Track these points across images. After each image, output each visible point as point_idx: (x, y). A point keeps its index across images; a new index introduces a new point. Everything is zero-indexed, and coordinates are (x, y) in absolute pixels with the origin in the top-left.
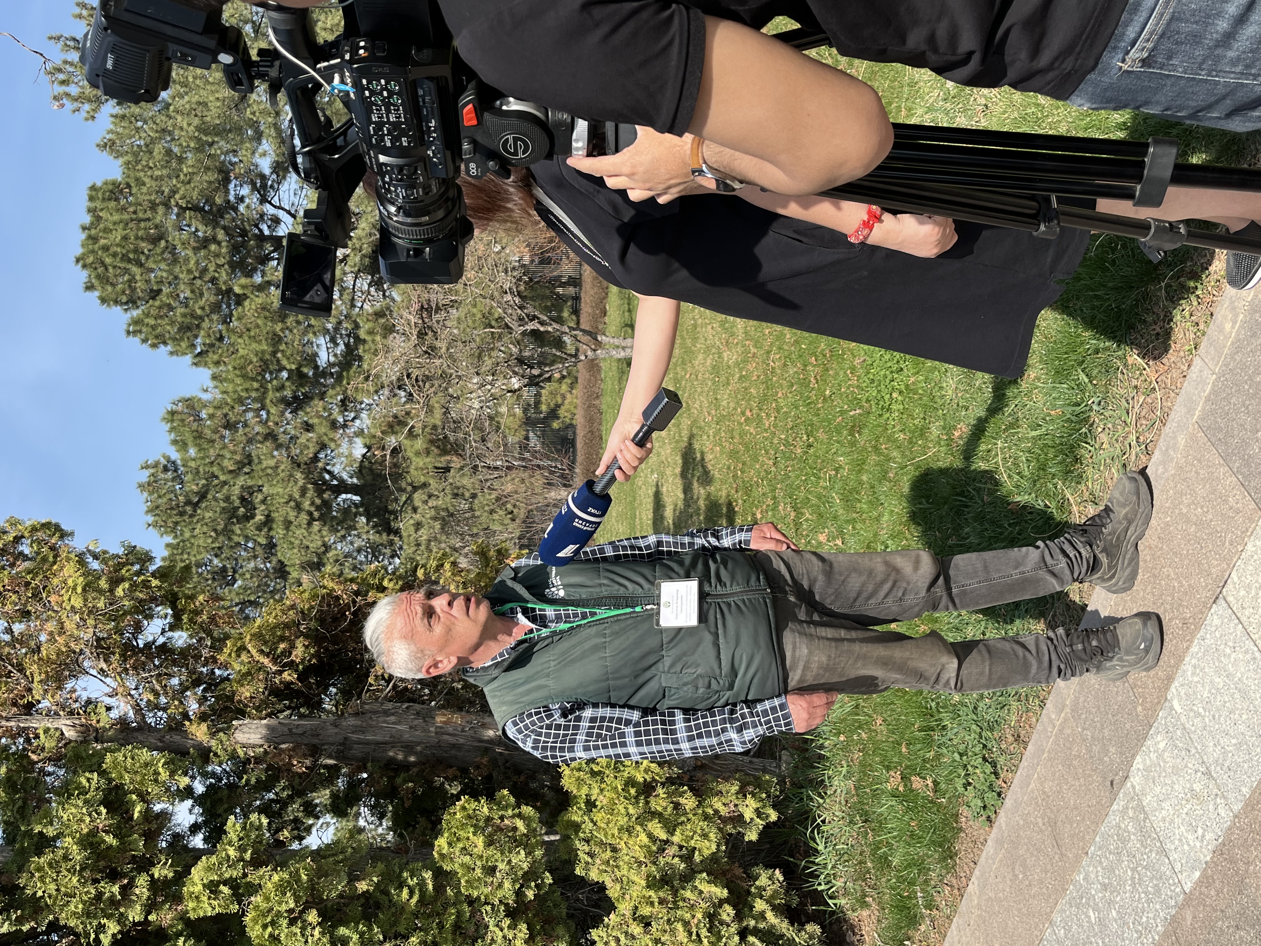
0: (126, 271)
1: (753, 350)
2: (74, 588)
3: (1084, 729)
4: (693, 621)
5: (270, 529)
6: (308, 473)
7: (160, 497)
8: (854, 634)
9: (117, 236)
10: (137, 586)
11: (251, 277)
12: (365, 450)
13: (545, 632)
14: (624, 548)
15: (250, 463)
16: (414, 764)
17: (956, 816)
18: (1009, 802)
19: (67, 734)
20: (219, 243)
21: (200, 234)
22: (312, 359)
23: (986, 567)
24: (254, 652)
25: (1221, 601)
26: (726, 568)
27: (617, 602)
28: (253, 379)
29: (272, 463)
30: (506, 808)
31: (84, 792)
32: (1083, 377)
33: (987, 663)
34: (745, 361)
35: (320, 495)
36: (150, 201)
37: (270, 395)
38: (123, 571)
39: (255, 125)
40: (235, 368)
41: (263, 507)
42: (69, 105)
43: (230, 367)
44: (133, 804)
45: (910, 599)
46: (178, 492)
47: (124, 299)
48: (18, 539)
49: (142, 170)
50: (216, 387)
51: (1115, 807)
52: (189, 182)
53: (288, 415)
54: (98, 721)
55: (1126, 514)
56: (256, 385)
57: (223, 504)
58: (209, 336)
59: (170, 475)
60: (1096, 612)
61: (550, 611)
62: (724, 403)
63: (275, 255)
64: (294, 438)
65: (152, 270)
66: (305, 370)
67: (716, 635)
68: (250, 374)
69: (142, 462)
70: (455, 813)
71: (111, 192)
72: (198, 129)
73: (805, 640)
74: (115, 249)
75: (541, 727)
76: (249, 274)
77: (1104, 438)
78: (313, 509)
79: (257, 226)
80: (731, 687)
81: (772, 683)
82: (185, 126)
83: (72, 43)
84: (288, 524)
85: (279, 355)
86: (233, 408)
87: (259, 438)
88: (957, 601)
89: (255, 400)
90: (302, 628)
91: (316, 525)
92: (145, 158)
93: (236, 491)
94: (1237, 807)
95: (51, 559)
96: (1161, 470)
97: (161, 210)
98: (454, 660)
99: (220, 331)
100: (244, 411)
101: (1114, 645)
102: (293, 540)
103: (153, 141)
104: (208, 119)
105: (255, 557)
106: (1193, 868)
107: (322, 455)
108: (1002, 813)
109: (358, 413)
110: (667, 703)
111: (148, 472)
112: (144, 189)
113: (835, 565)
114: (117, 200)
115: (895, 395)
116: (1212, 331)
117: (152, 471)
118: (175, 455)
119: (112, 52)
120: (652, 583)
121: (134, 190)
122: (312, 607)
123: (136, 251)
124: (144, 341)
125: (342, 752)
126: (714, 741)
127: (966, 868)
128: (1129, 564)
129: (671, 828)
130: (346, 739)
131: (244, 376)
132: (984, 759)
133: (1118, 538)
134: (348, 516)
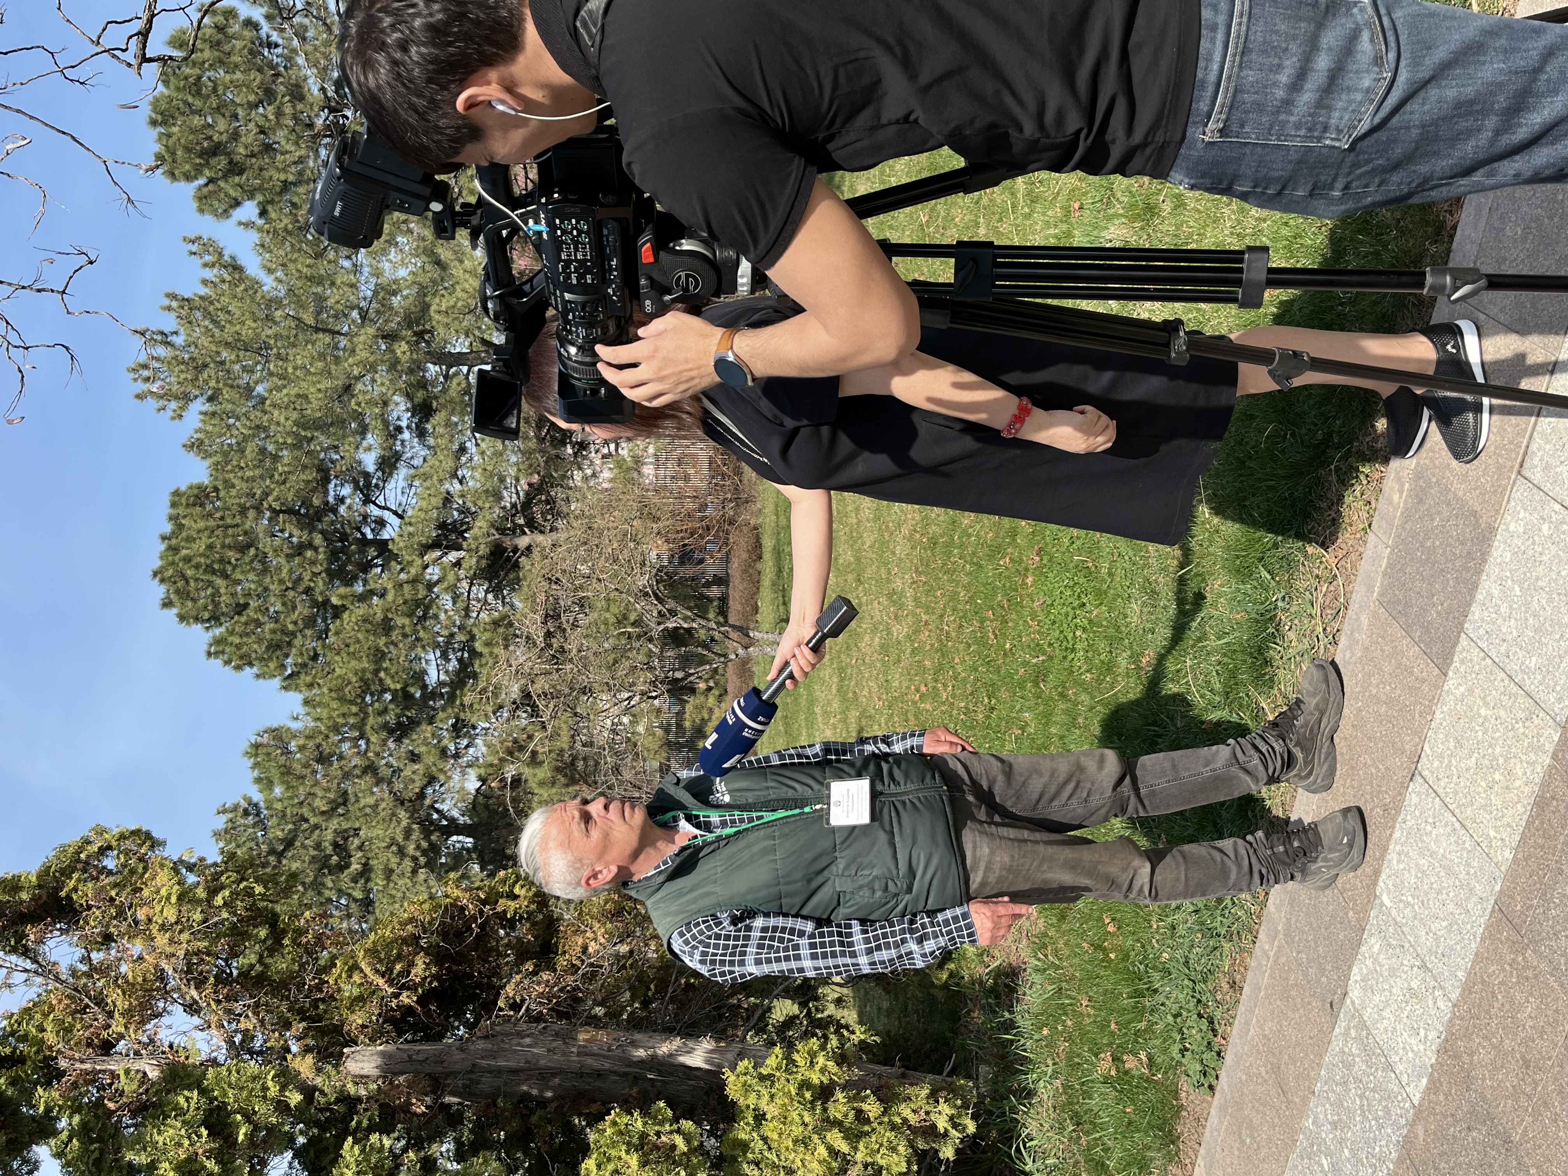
0: (210, 583)
1: (924, 617)
2: (168, 898)
3: (1298, 952)
4: (865, 819)
5: (368, 880)
6: (413, 814)
7: (238, 846)
8: (1038, 836)
9: (201, 546)
10: (238, 894)
11: (352, 585)
12: (479, 784)
13: (710, 837)
14: (791, 756)
15: (345, 803)
16: (551, 1100)
17: (1176, 1094)
18: (1229, 1057)
19: (150, 1075)
20: (316, 549)
21: (295, 540)
22: (419, 677)
23: (1174, 766)
24: (368, 970)
25: (1417, 777)
26: (899, 767)
27: (786, 804)
28: (351, 702)
29: (371, 801)
30: (661, 1123)
31: (181, 1112)
32: (1264, 574)
33: (1183, 868)
34: (917, 632)
35: (427, 837)
36: (239, 505)
37: (371, 721)
38: (223, 878)
39: (358, 416)
40: (331, 690)
41: (360, 854)
42: (152, 403)
43: (325, 690)
44: (238, 1126)
45: (1096, 800)
46: (261, 840)
47: (206, 615)
48: (103, 851)
49: (231, 471)
50: (308, 714)
51: (1337, 1030)
52: (284, 482)
53: (391, 744)
54: (187, 1058)
55: (1317, 704)
56: (354, 709)
57: (313, 852)
58: (302, 654)
59: (251, 820)
60: (1300, 820)
61: (715, 818)
62: (896, 684)
63: (379, 561)
64: (397, 771)
65: (238, 582)
66: (412, 690)
67: (892, 833)
68: (348, 697)
69: (218, 805)
70: (604, 1130)
71: (196, 496)
72: (296, 423)
73: (985, 839)
74: (198, 559)
75: (709, 937)
76: (349, 582)
77: (1292, 635)
78: (418, 854)
79: (359, 529)
80: (909, 890)
81: (953, 885)
82: (282, 420)
83: (159, 338)
84: (389, 873)
85: (382, 674)
86: (327, 737)
87: (357, 772)
88: (1146, 802)
89: (353, 727)
90: (423, 942)
91: (422, 874)
92: (236, 458)
93: (329, 836)
94: (1455, 995)
95: (140, 870)
96: (1348, 655)
97: (251, 514)
98: (614, 869)
99: (314, 649)
100: (340, 741)
101: (1317, 842)
102: (394, 892)
103: (246, 438)
104: (309, 412)
105: (349, 916)
106: (1420, 1077)
107: (429, 791)
108: (1223, 1074)
109: (473, 738)
110: (842, 911)
111: (224, 818)
112: (233, 492)
113: (1015, 766)
114: (202, 505)
115: (1078, 633)
116: (1382, 505)
117: (230, 816)
118: (257, 797)
119: (341, 200)
120: (822, 784)
121: (222, 494)
122: (433, 919)
123: (221, 561)
124: (227, 662)
125: (468, 1087)
126: (893, 953)
127: (1191, 1153)
128: (1326, 759)
129: (853, 1137)
130: (474, 1065)
131: (342, 699)
132: (1200, 1016)
133: (1311, 731)
134: (458, 859)
